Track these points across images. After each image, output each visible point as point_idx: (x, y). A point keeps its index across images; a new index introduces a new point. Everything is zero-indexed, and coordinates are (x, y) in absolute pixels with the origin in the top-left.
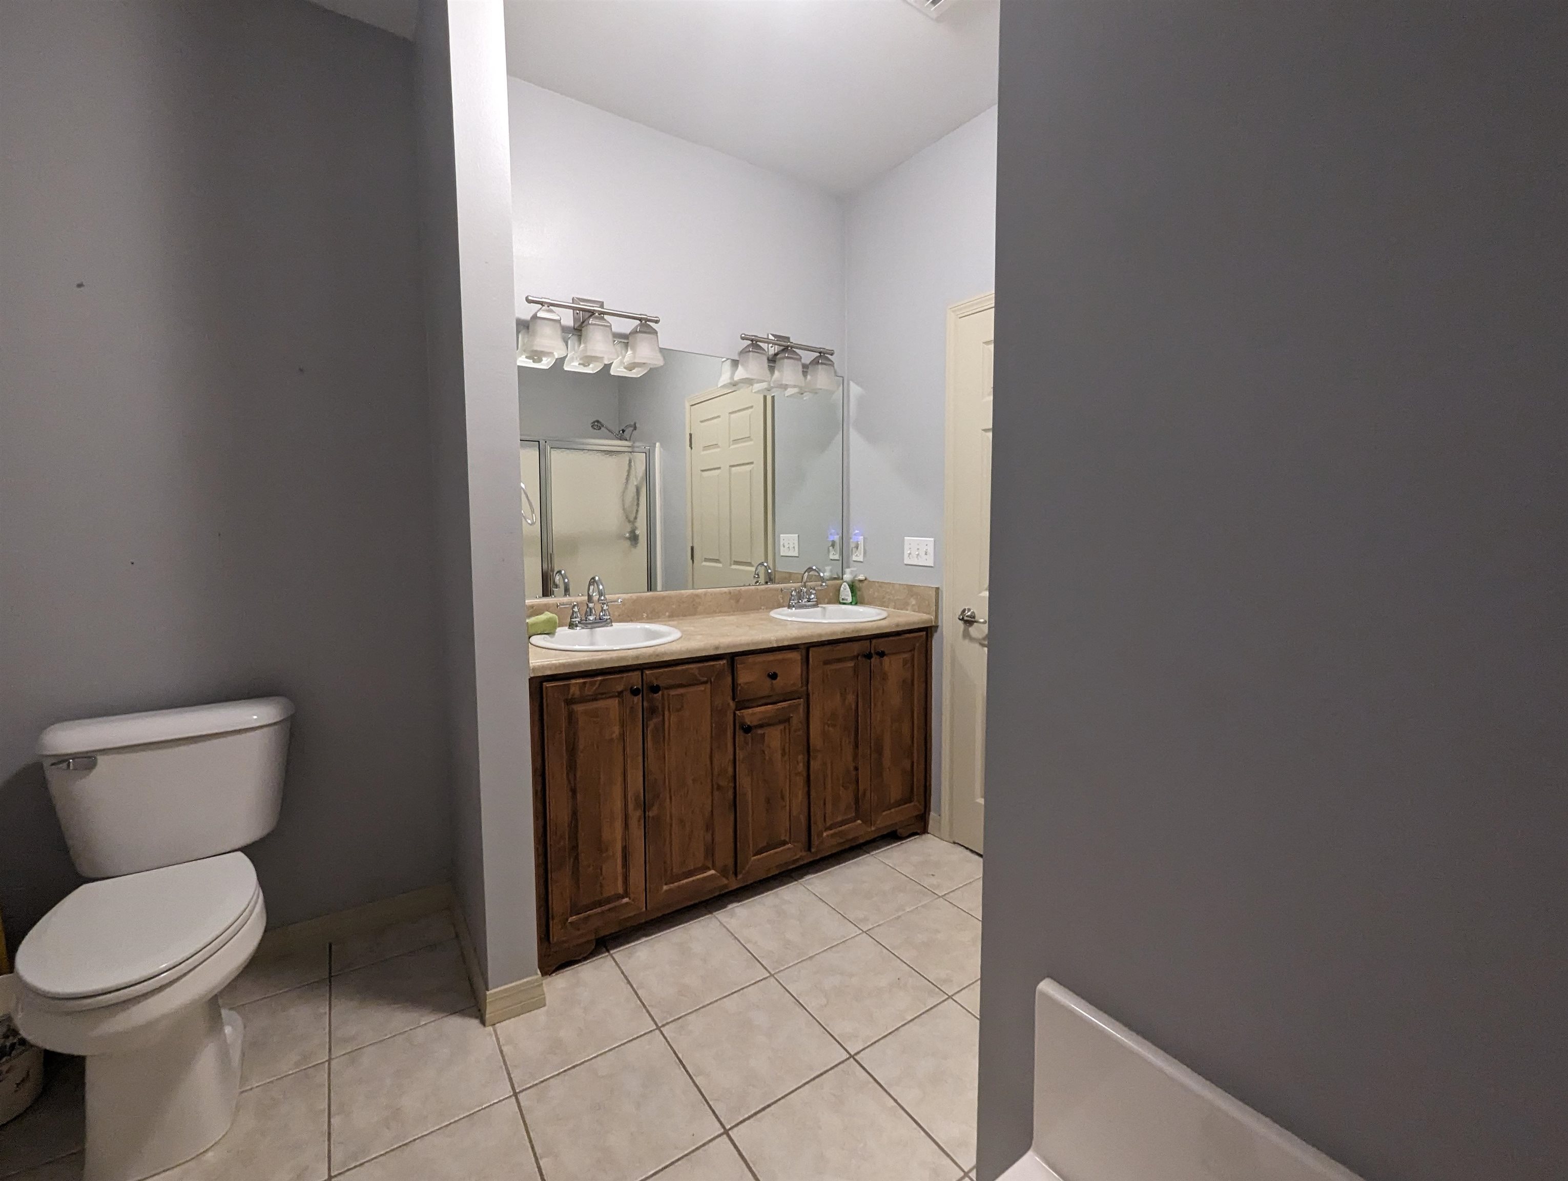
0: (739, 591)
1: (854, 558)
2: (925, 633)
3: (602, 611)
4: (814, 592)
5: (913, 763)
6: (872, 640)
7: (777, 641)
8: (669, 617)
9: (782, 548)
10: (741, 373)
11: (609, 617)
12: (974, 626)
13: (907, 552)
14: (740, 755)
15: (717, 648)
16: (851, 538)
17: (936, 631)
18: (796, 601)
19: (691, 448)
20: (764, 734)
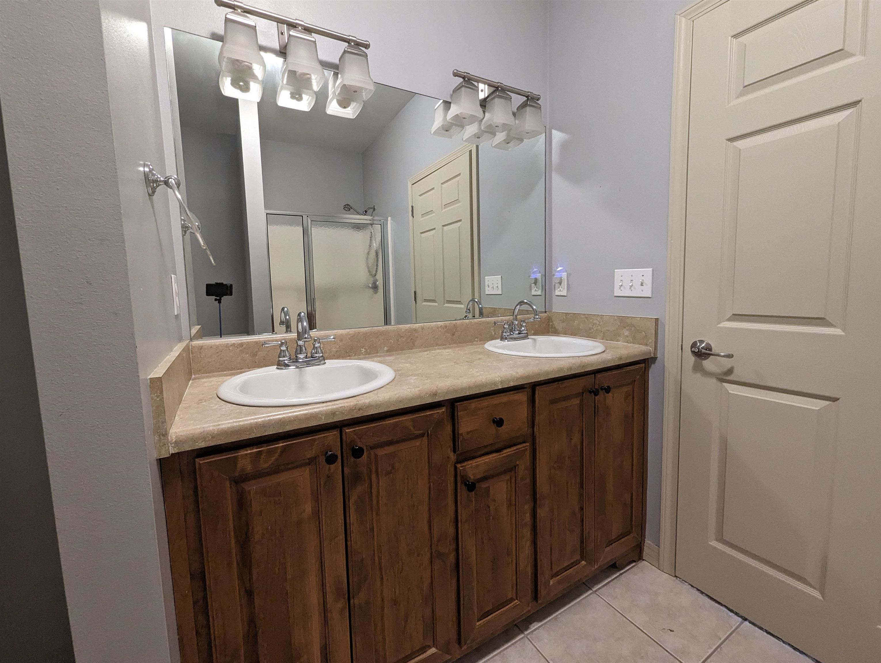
0: (454, 325)
1: (557, 293)
2: (644, 365)
3: (314, 349)
4: (524, 324)
5: (632, 494)
6: (596, 374)
7: (502, 382)
8: (388, 351)
9: (487, 288)
10: (454, 110)
11: (321, 355)
12: (709, 359)
13: (617, 284)
14: (463, 515)
15: (435, 394)
16: (554, 275)
17: (654, 363)
18: (508, 334)
19: (413, 217)
20: (489, 487)
